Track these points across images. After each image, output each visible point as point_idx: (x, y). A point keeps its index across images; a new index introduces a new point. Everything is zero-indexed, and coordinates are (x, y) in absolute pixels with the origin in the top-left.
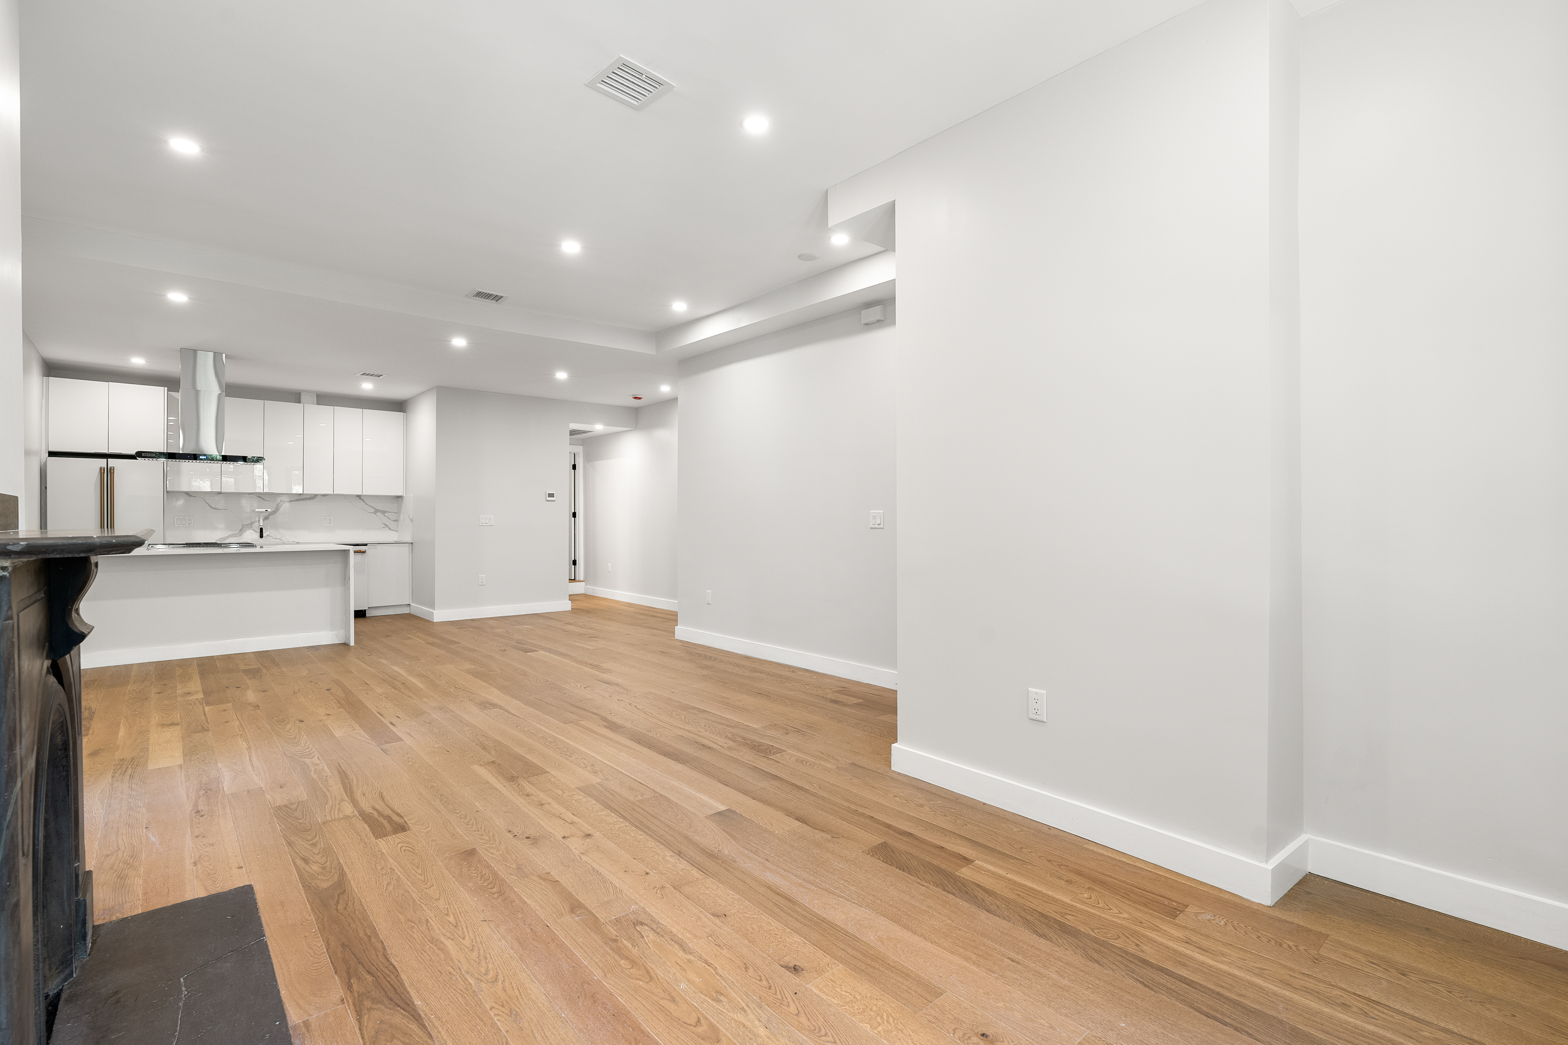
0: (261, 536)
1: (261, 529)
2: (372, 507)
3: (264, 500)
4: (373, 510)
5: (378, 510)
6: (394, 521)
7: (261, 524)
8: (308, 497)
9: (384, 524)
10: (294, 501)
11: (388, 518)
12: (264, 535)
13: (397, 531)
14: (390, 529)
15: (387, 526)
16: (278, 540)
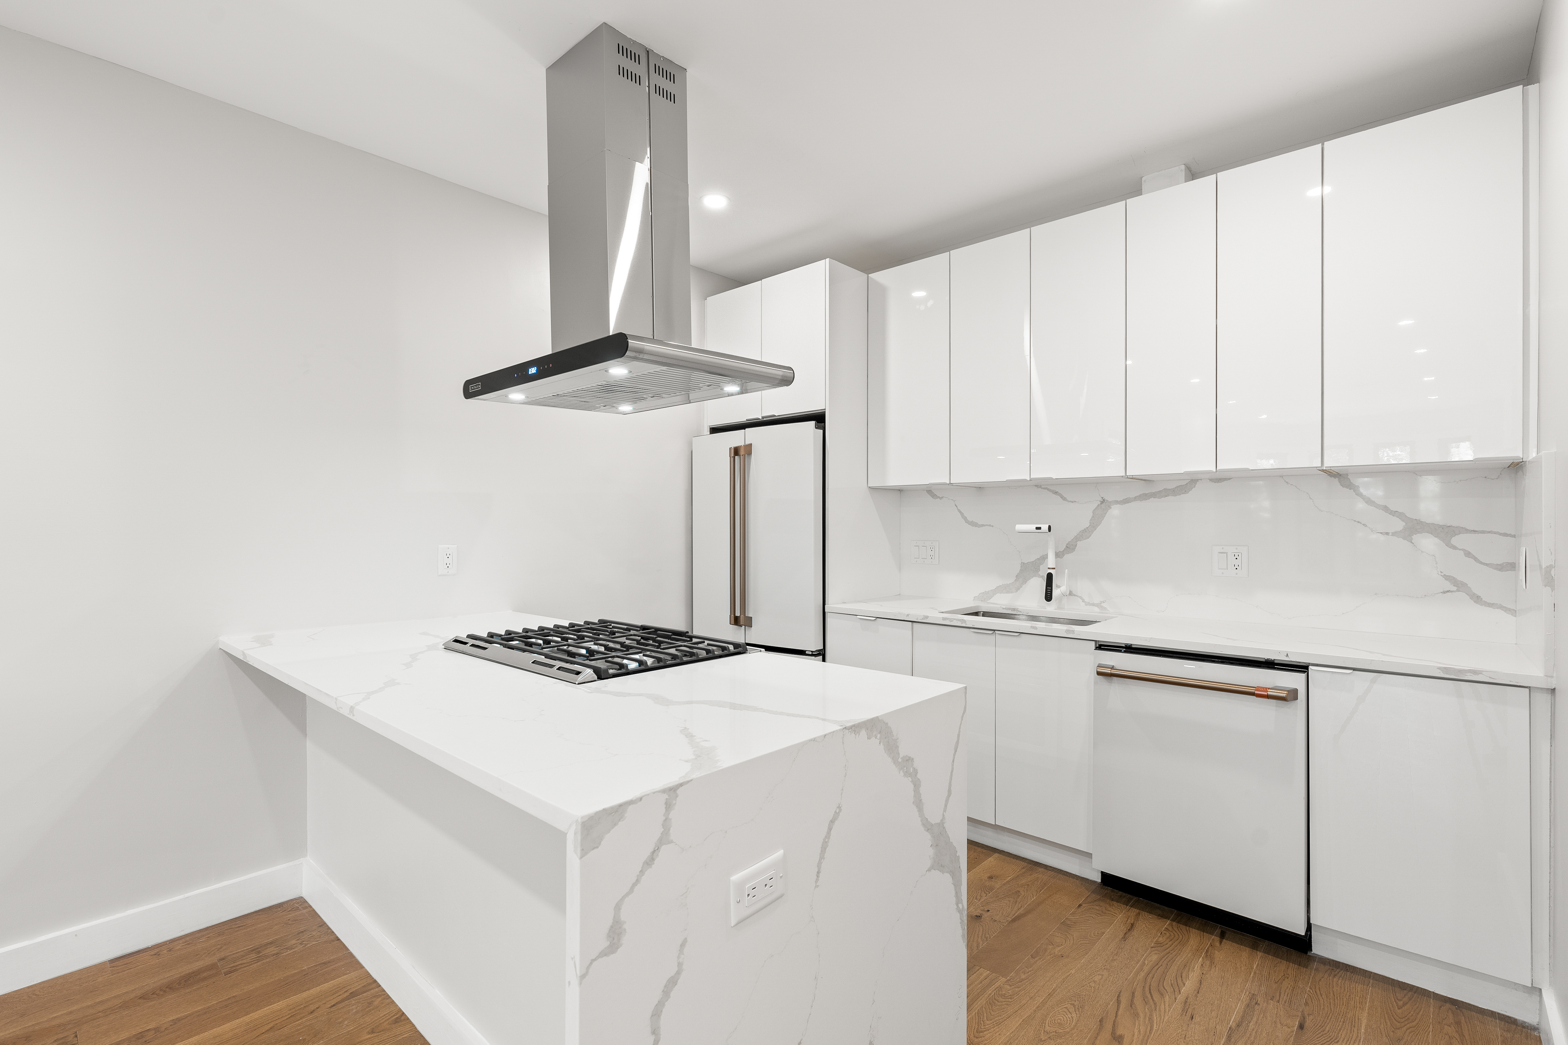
0: (1049, 597)
1: (1050, 577)
2: (1394, 513)
3: (1064, 499)
4: (1399, 525)
5: (1419, 522)
6: (1501, 568)
7: (1051, 562)
8: (1171, 486)
9: (1447, 578)
10: (1136, 499)
11: (1468, 554)
12: (1056, 592)
13: (1513, 612)
14: (1477, 599)
15: (1460, 586)
16: (1096, 609)
